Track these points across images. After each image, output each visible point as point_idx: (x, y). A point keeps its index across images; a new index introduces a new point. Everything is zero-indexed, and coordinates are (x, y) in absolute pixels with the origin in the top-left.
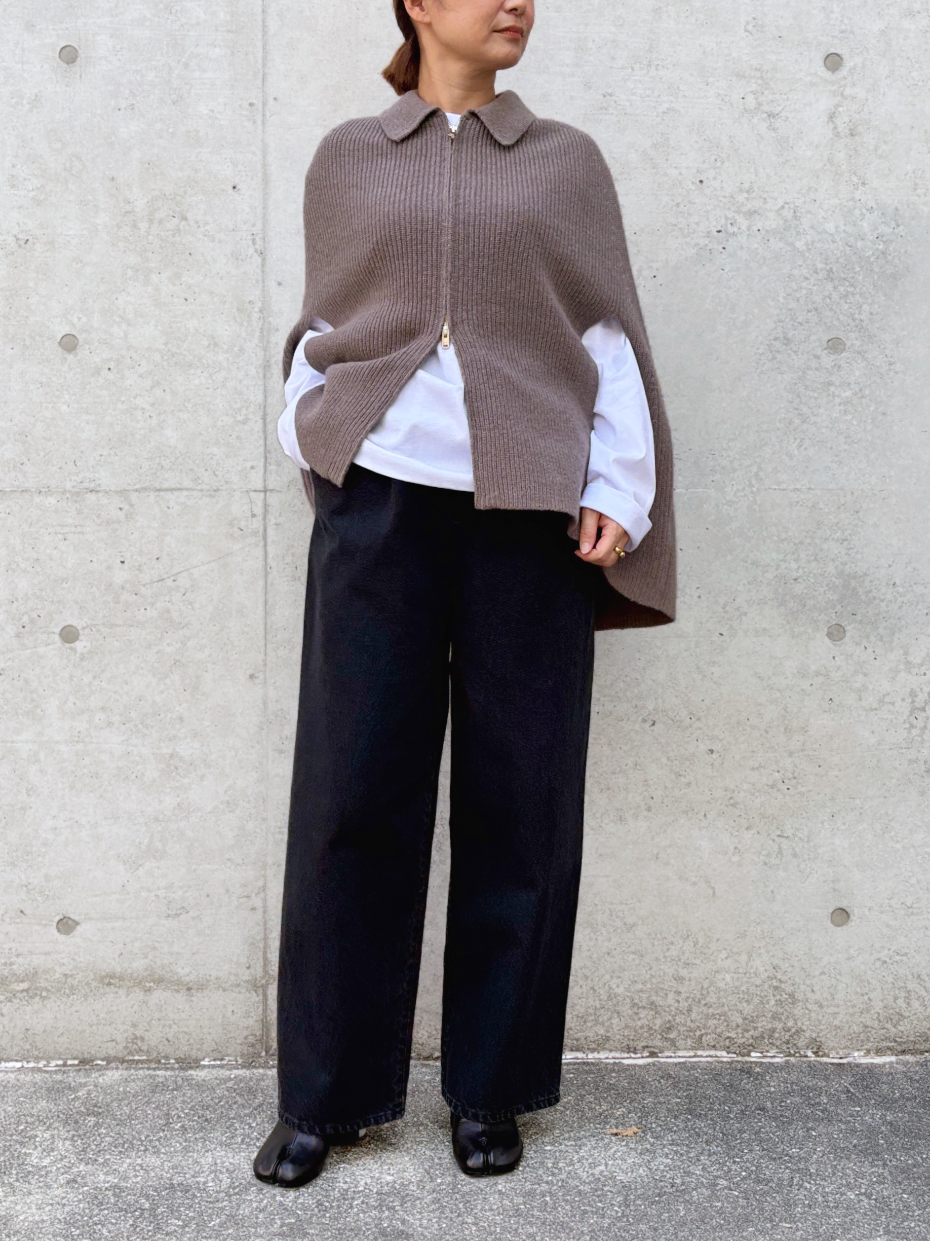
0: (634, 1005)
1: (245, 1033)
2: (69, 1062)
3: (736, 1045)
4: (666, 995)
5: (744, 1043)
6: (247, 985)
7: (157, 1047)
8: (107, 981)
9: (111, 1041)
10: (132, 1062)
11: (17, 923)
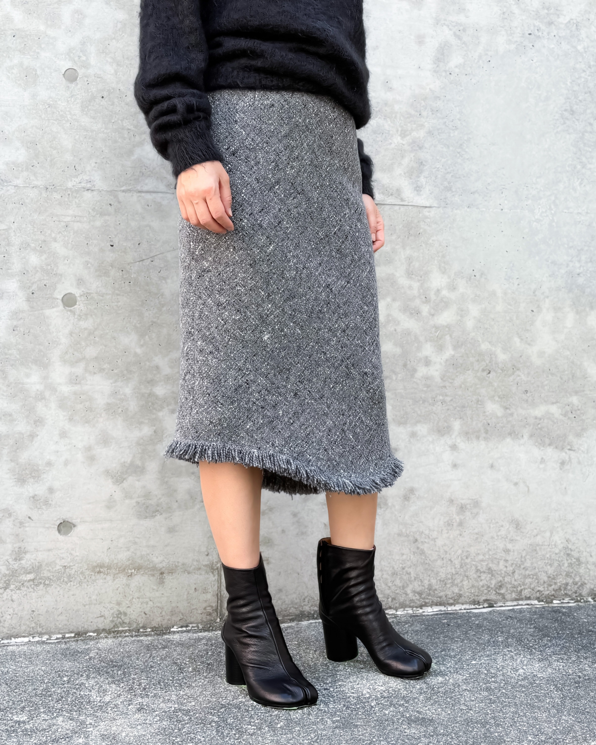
0: (477, 571)
1: (204, 605)
2: (67, 635)
3: (543, 596)
4: (499, 562)
5: (549, 594)
6: (206, 568)
7: (136, 620)
8: (98, 569)
9: (100, 617)
10: (118, 632)
11: (25, 526)
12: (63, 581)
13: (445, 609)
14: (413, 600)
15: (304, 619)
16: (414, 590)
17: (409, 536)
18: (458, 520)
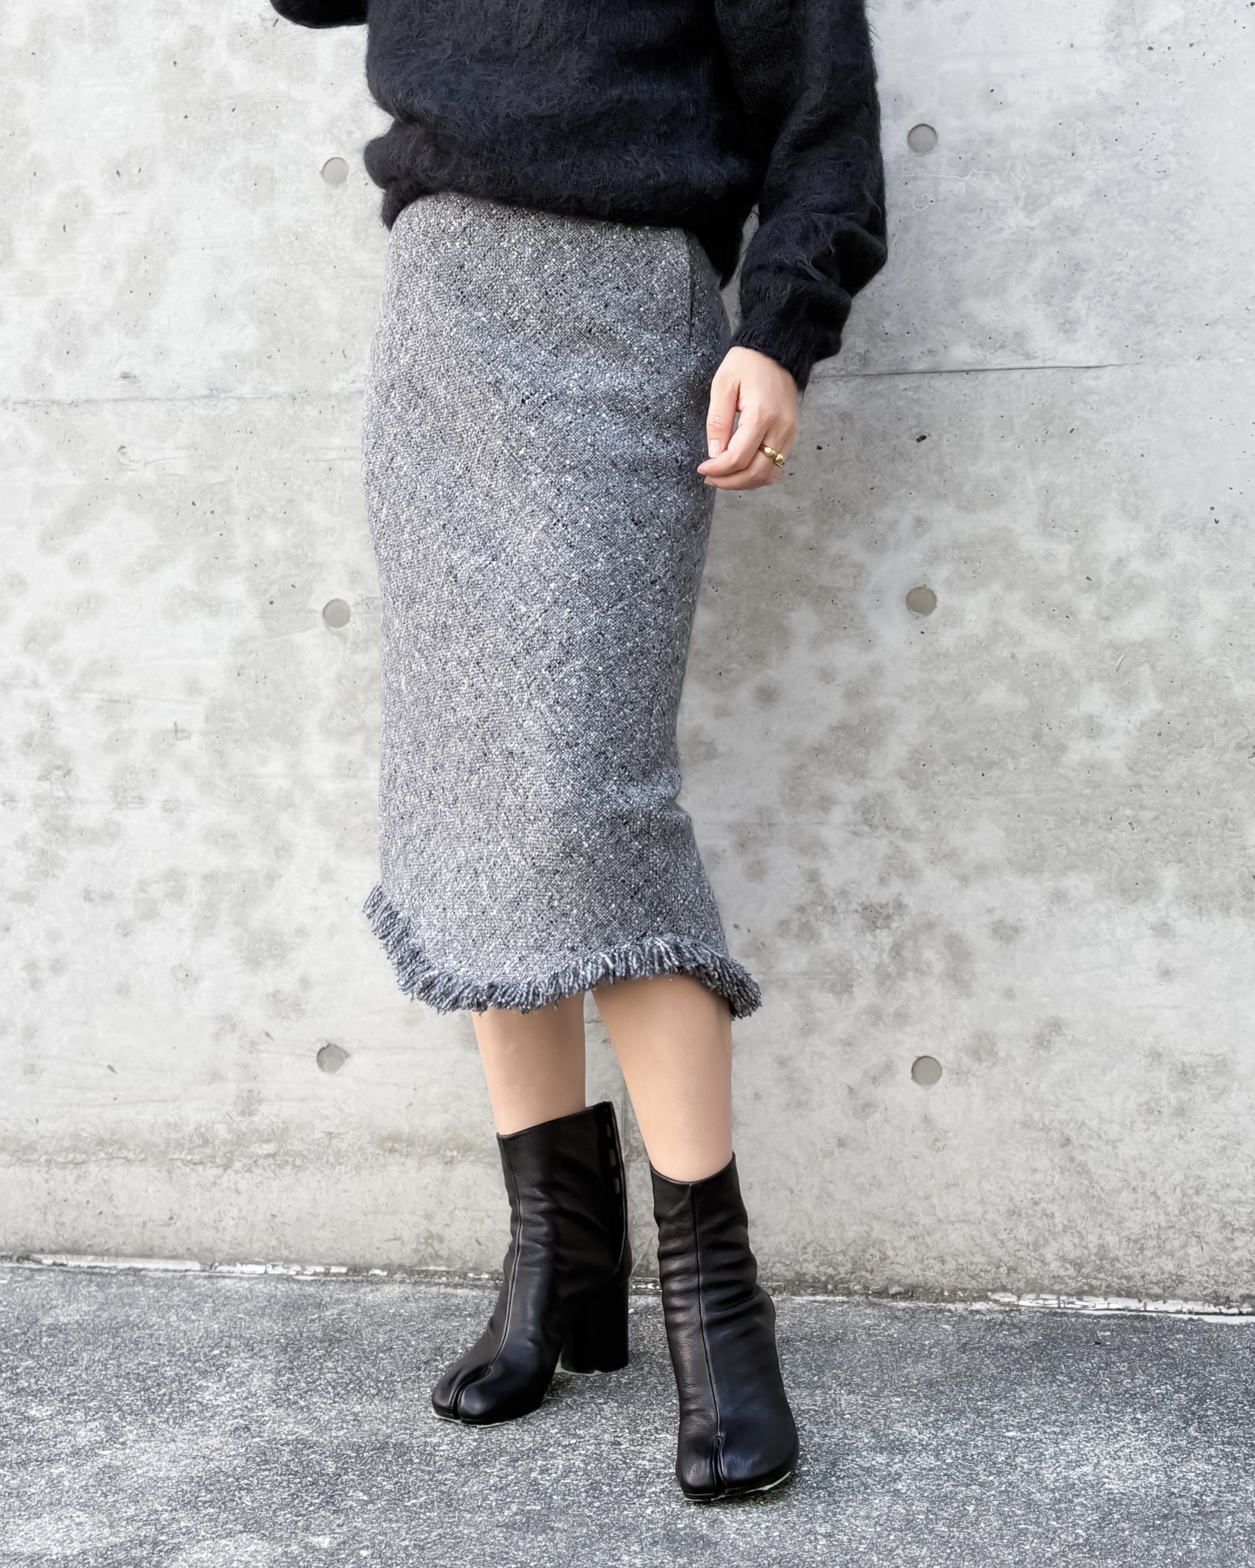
0: (1225, 1225)
2: (334, 1270)
7: (462, 1253)
8: (390, 1144)
9: (394, 1239)
10: (427, 1273)
11: (260, 1051)
12: (327, 1162)
13: (1140, 1306)
14: (1059, 1276)
15: (805, 1291)
16: (1061, 1254)
17: (1049, 1129)
18: (1174, 1102)
